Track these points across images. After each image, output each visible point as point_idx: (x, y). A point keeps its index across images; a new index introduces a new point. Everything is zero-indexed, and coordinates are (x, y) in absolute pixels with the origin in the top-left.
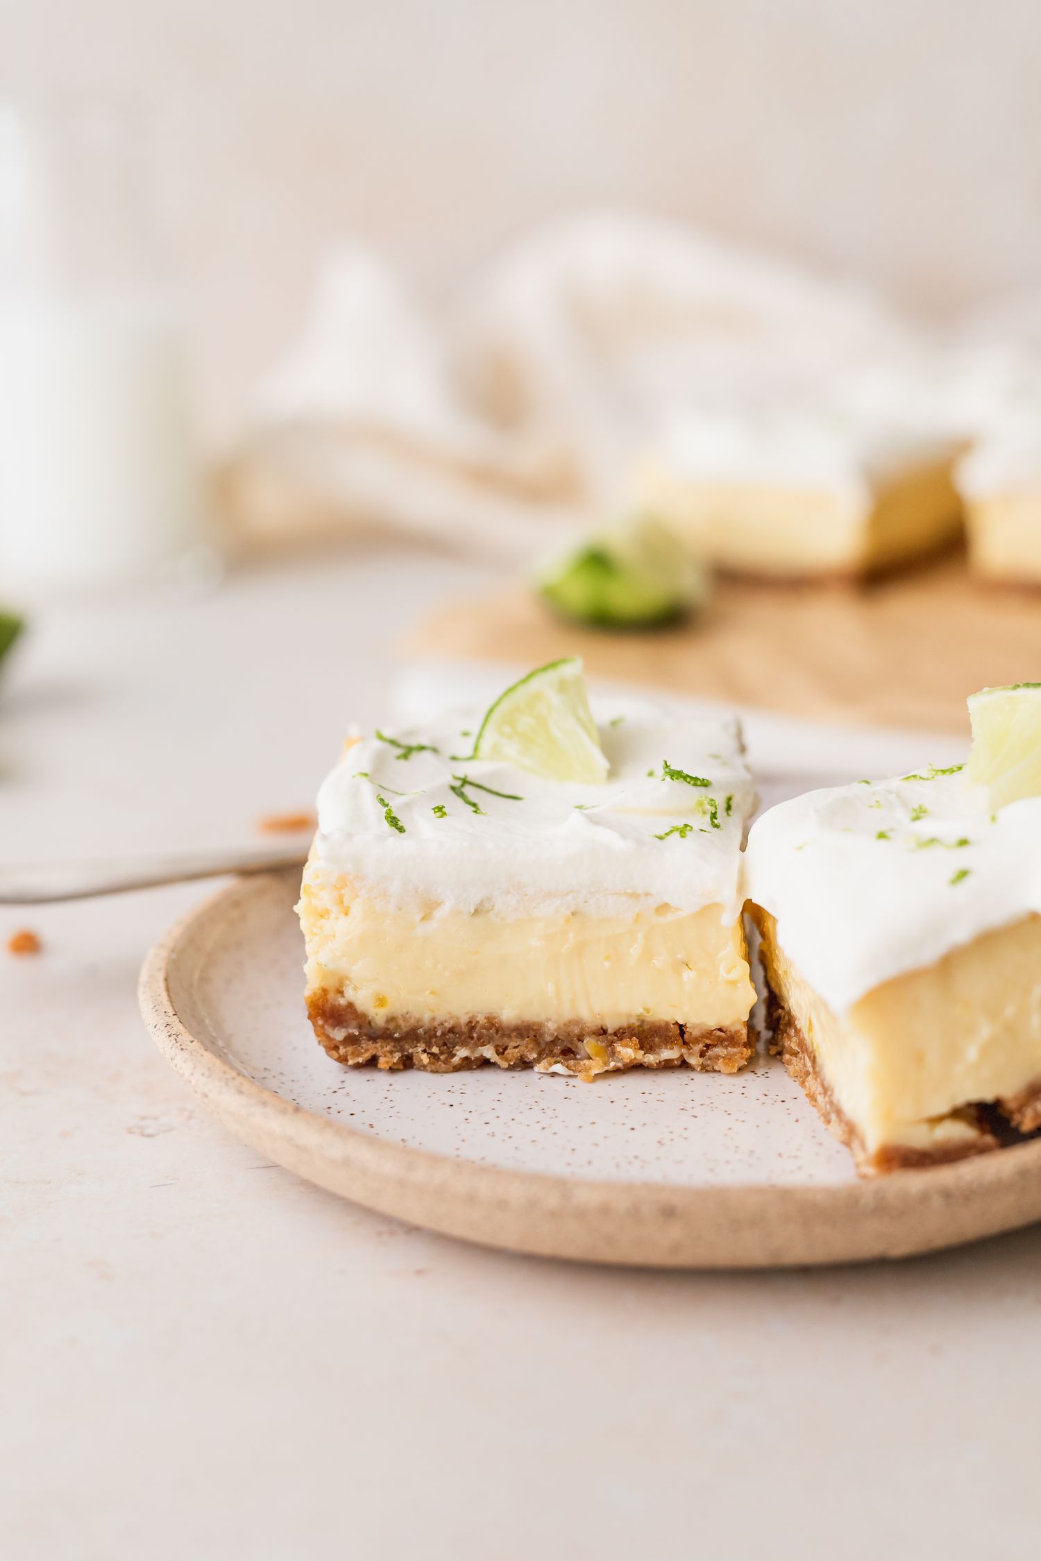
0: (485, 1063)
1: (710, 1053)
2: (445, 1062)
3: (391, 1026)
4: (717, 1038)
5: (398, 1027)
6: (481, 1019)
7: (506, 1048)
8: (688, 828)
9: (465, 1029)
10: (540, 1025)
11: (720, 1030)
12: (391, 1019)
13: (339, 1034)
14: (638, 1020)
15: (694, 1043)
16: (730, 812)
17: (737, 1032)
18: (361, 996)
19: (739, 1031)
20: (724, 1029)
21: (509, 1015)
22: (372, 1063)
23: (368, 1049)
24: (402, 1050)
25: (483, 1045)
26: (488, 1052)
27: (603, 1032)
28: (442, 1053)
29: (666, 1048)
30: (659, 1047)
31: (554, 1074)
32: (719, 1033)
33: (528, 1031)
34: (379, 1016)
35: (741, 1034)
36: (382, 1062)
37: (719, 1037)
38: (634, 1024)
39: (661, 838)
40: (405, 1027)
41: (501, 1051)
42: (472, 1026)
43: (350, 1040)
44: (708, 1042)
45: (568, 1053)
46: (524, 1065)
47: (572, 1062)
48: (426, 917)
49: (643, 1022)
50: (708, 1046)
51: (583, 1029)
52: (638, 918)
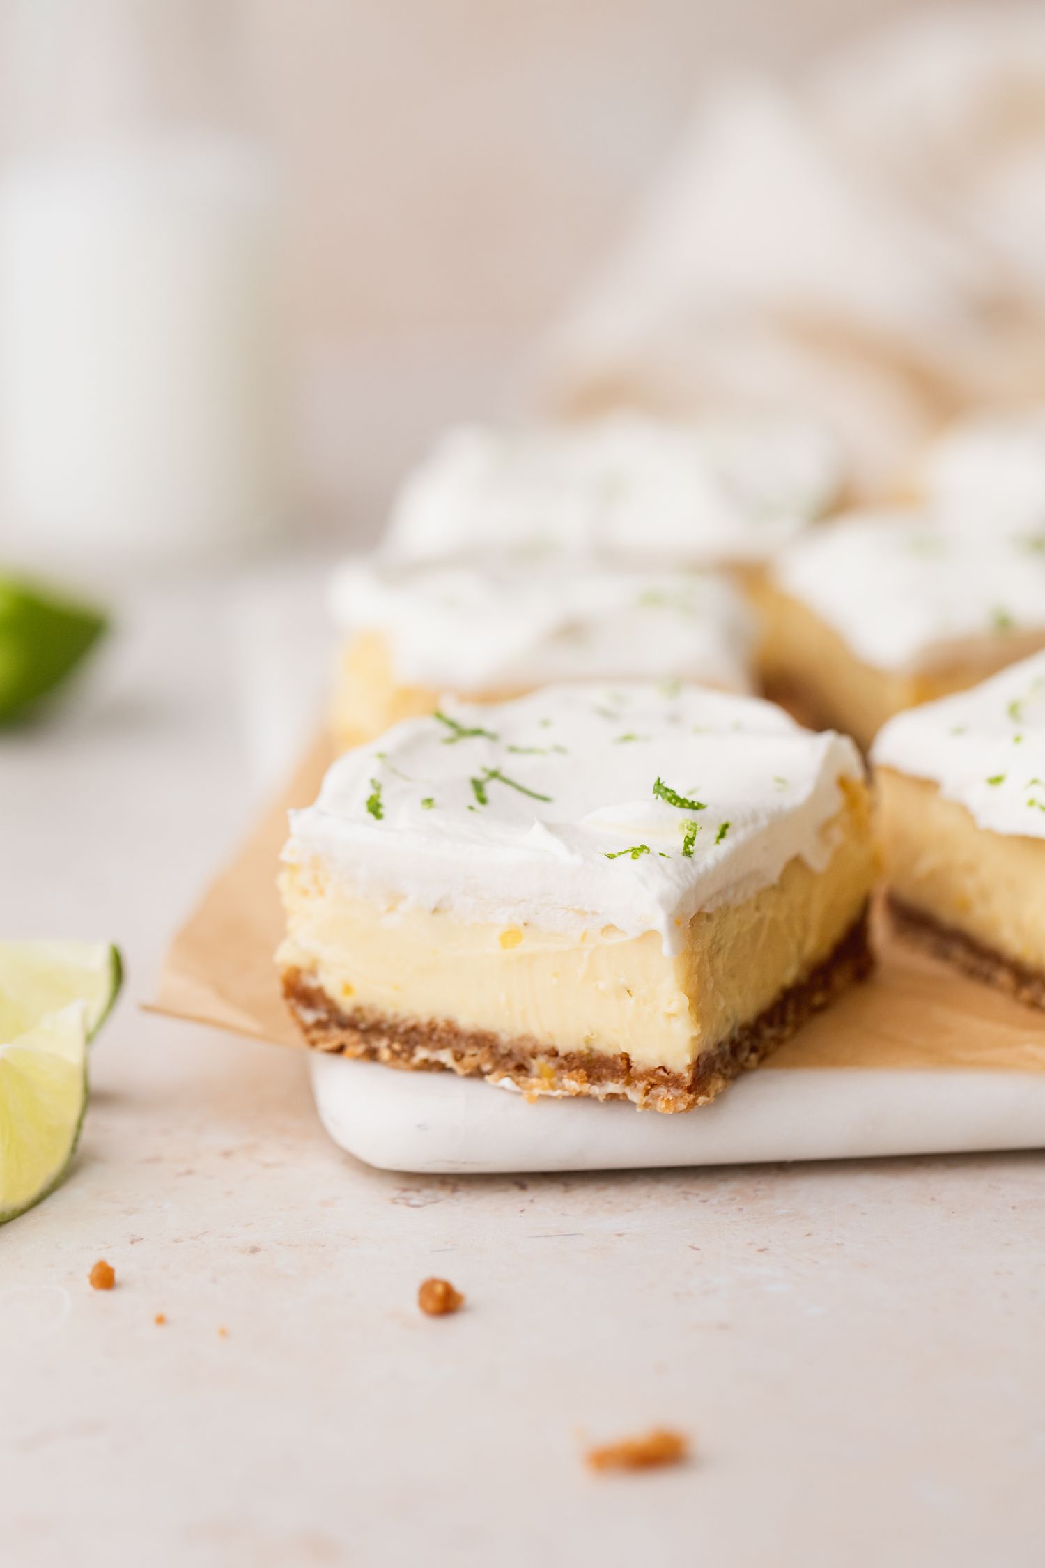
0: (442, 1068)
1: (654, 1092)
2: (407, 1060)
3: (358, 1016)
4: (660, 1078)
5: (363, 1019)
6: (441, 1023)
7: (463, 1056)
8: (645, 850)
9: (425, 1029)
10: (495, 1036)
11: (665, 1070)
12: (358, 1009)
13: (309, 1017)
14: (587, 1047)
15: (639, 1080)
16: (721, 841)
17: (681, 1075)
18: (330, 982)
19: (681, 1074)
20: (668, 1070)
21: (467, 1021)
22: (340, 1050)
23: (337, 1036)
24: (367, 1042)
25: (442, 1047)
26: (445, 1057)
27: (554, 1053)
28: (403, 1051)
29: (612, 1081)
30: (606, 1078)
31: (503, 1088)
32: (661, 1073)
33: (483, 1040)
34: (346, 1005)
35: (684, 1078)
36: (349, 1050)
37: (663, 1077)
38: (582, 1051)
39: (611, 857)
40: (371, 1019)
41: (459, 1057)
42: (432, 1028)
43: (320, 1025)
44: (653, 1081)
45: (521, 1068)
46: (478, 1074)
47: (522, 1079)
48: (391, 909)
49: (591, 1050)
50: (653, 1085)
51: (535, 1047)
52: (584, 937)
